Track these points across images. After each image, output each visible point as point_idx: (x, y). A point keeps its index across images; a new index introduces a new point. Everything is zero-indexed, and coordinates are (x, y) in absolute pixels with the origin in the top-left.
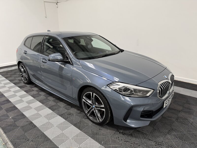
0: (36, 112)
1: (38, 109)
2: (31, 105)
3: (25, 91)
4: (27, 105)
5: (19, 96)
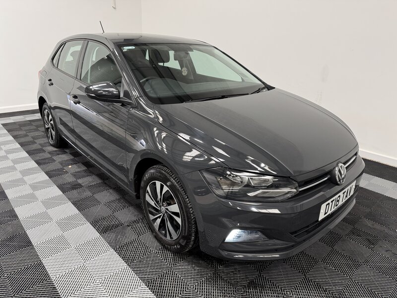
0: (43, 209)
1: (49, 203)
2: (38, 193)
4: (30, 191)
5: (20, 172)
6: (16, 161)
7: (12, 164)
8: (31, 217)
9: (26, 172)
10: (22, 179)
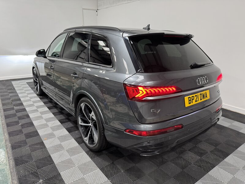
1: (48, 120)
2: (43, 116)
3: (43, 102)
4: (40, 115)
5: (36, 107)
6: (34, 102)
7: (32, 103)
8: (40, 125)
9: (38, 107)
10: (37, 110)
